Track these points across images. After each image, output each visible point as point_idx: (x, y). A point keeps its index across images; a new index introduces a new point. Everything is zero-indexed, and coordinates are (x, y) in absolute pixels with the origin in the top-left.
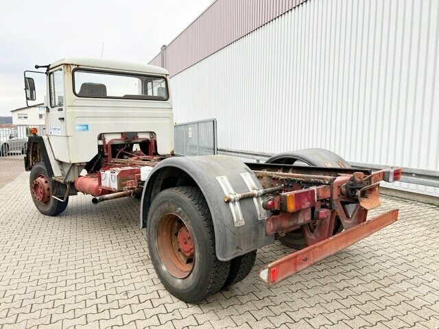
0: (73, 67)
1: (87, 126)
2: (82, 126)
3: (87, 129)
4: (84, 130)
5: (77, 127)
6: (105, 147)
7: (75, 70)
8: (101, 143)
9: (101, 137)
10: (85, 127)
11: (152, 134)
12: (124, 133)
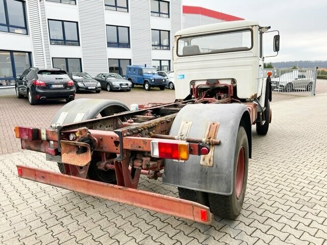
2: (181, 75)
3: (184, 77)
4: (181, 78)
5: (178, 77)
6: (193, 90)
7: (179, 39)
8: (192, 87)
9: (192, 83)
10: (182, 77)
11: (233, 81)
12: (207, 80)
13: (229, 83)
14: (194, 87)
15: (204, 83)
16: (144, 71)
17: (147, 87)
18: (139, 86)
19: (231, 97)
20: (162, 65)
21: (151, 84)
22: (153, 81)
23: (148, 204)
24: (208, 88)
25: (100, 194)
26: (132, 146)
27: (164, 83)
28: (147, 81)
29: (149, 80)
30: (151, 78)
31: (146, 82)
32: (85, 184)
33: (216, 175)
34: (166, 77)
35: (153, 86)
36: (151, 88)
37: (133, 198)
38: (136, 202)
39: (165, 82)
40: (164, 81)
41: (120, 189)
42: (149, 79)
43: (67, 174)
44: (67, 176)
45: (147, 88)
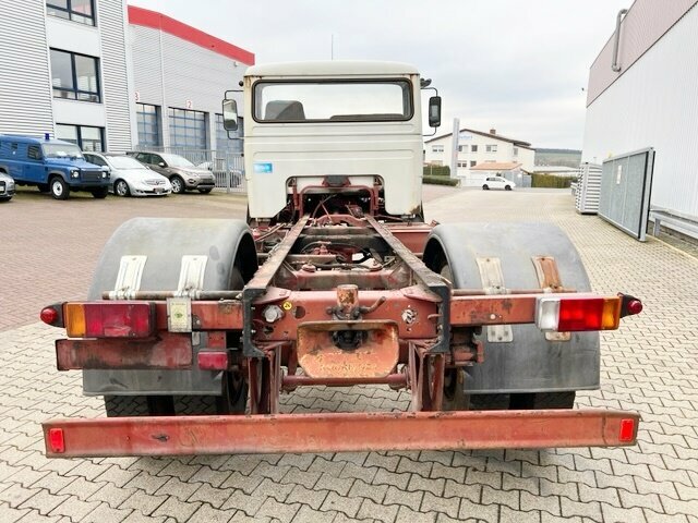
0: (254, 80)
1: (270, 165)
2: (264, 165)
3: (271, 169)
4: (266, 171)
5: (257, 168)
6: (295, 197)
7: (256, 83)
8: (291, 190)
9: (291, 182)
10: (268, 167)
11: (377, 179)
12: (326, 177)
13: (369, 184)
14: (295, 190)
15: (319, 182)
16: (47, 150)
17: (57, 189)
18: (26, 188)
19: (375, 211)
20: (83, 137)
21: (72, 183)
22: (76, 175)
23: (501, 437)
24: (328, 195)
25: (371, 441)
26: (475, 317)
27: (104, 182)
28: (60, 176)
29: (63, 174)
30: (70, 168)
31: (53, 177)
32: (324, 427)
33: (577, 356)
34: (104, 168)
35: (76, 189)
36: (72, 194)
37: (464, 431)
38: (472, 439)
39: (108, 178)
40: (104, 175)
41: (432, 418)
42: (65, 170)
43: (260, 413)
44: (262, 417)
45: (57, 193)
